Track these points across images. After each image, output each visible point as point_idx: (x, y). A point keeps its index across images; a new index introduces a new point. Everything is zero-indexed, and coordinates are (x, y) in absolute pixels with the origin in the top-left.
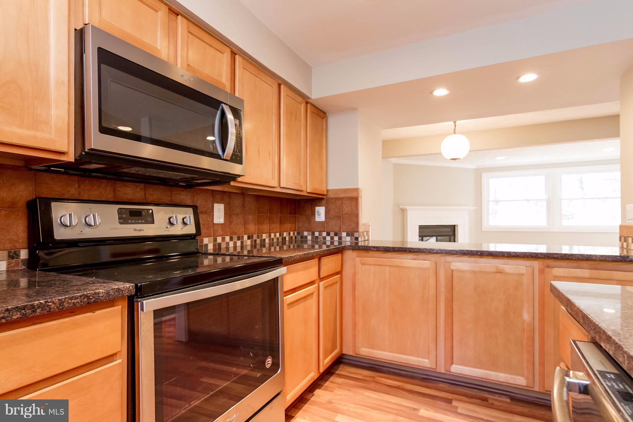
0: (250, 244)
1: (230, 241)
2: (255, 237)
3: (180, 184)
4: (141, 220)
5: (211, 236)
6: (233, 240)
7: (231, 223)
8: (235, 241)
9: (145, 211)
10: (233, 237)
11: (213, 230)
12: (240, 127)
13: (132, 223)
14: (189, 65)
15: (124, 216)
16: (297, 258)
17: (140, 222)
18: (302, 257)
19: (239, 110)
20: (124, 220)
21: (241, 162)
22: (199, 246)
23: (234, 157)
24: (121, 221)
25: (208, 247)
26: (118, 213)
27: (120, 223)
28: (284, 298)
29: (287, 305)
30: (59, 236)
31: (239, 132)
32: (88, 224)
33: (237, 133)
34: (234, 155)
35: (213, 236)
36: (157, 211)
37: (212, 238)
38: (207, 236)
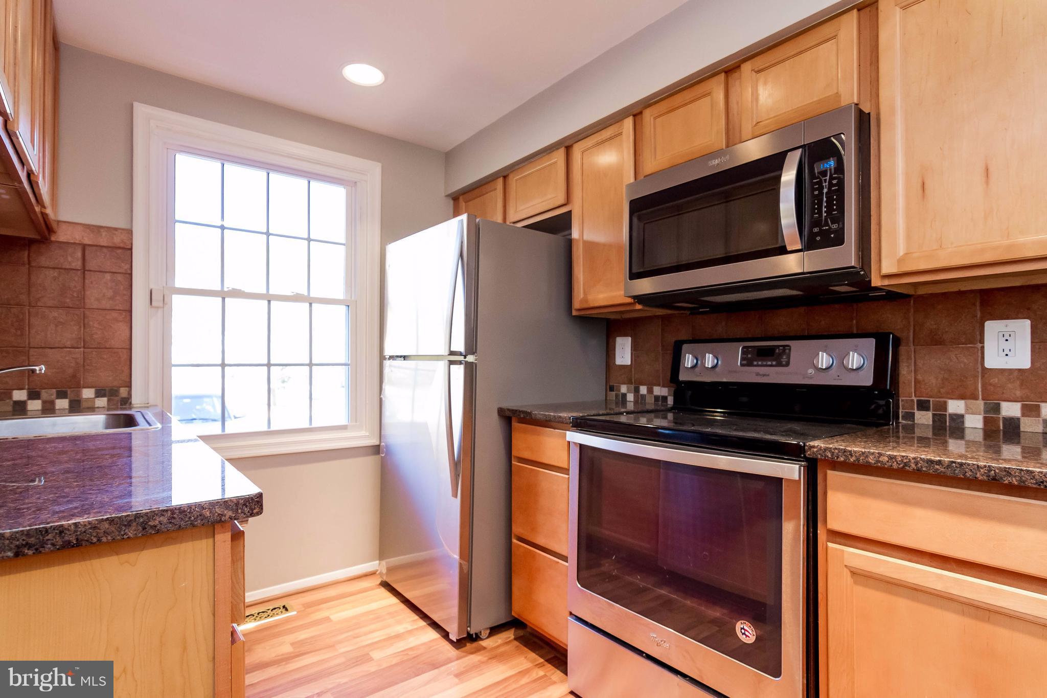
3: (870, 295)
4: (771, 361)
5: (975, 398)
9: (781, 348)
11: (983, 386)
12: (840, 168)
13: (758, 366)
14: (758, 123)
15: (749, 356)
16: (878, 461)
17: (769, 363)
18: (913, 466)
19: (837, 136)
20: (748, 362)
21: (839, 240)
22: (934, 415)
23: (818, 238)
24: (745, 362)
25: (963, 422)
26: (743, 353)
27: (742, 365)
28: (830, 544)
29: (845, 569)
30: (683, 377)
31: (835, 182)
32: (705, 366)
33: (831, 185)
34: (817, 234)
35: (983, 399)
36: (797, 347)
37: (980, 404)
38: (961, 397)
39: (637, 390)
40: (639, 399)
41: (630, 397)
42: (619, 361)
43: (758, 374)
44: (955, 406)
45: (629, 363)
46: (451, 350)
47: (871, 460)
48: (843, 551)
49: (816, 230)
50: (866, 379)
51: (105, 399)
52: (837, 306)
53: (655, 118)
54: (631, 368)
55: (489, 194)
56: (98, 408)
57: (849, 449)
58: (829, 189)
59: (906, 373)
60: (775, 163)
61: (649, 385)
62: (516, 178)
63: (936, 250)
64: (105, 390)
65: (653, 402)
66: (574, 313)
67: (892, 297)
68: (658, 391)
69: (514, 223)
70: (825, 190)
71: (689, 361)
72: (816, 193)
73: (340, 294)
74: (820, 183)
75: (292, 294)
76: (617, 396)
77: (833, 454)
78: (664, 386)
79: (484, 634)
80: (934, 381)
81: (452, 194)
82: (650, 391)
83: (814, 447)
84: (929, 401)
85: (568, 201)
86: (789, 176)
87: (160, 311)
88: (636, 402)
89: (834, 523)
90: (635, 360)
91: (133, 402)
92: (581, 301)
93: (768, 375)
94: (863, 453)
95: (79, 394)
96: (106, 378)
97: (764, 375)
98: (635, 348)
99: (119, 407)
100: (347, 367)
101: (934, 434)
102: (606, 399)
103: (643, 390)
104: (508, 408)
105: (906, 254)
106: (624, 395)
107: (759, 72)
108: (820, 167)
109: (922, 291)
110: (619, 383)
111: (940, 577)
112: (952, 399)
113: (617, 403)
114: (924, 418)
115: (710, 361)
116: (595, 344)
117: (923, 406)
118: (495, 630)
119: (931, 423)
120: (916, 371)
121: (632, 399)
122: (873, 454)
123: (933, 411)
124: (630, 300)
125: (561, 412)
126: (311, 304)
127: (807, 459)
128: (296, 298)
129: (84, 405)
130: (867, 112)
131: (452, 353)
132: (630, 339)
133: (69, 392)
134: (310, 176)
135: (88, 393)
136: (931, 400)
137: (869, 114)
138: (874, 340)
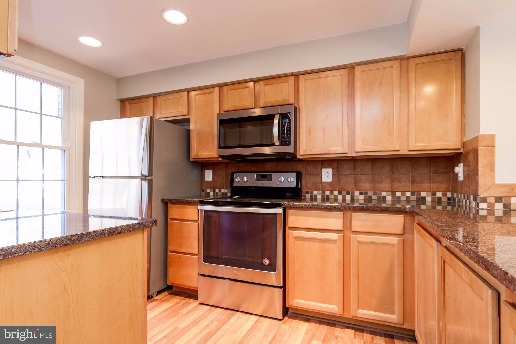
0: (363, 199)
1: (338, 194)
2: (370, 194)
3: (296, 160)
4: (266, 179)
5: (320, 190)
6: (342, 194)
7: (339, 181)
8: (344, 195)
9: (269, 175)
10: (341, 192)
11: (321, 186)
12: (290, 122)
13: (262, 181)
14: (265, 102)
15: (259, 178)
16: (301, 206)
17: (265, 180)
18: (309, 206)
19: (289, 113)
20: (258, 180)
21: (289, 144)
22: (310, 195)
23: (284, 143)
24: (257, 180)
25: (317, 197)
26: (257, 177)
27: (256, 181)
28: (289, 231)
29: (293, 237)
30: (235, 185)
31: (288, 126)
32: (243, 181)
33: (287, 127)
34: (283, 141)
35: (322, 190)
36: (274, 175)
37: (321, 191)
38: (317, 190)
39: (214, 191)
40: (215, 194)
41: (211, 193)
42: (206, 179)
43: (262, 184)
44: (315, 192)
45: (211, 180)
46: (142, 174)
47: (300, 206)
48: (292, 232)
49: (283, 140)
50: (294, 185)
52: (285, 162)
53: (228, 90)
54: (212, 183)
55: (144, 103)
57: (295, 203)
58: (287, 128)
59: (304, 183)
60: (272, 117)
61: (219, 188)
62: (161, 99)
63: (312, 149)
65: (221, 195)
66: (191, 160)
67: (300, 160)
68: (223, 191)
69: (159, 118)
70: (286, 128)
71: (237, 179)
72: (283, 129)
73: (58, 144)
74: (284, 126)
75: (32, 143)
76: (205, 193)
77: (290, 205)
78: (226, 189)
79: (155, 295)
80: (310, 185)
81: (120, 99)
82: (220, 191)
83: (286, 204)
84: (309, 191)
85: (188, 114)
86: (276, 122)
88: (214, 195)
89: (290, 225)
90: (214, 179)
92: (195, 155)
93: (265, 184)
94: (298, 204)
97: (264, 184)
98: (213, 174)
100: (64, 182)
101: (310, 201)
102: (201, 195)
103: (217, 190)
104: (167, 198)
105: (306, 149)
106: (209, 193)
107: (265, 85)
108: (284, 121)
109: (308, 159)
110: (206, 188)
111: (315, 234)
112: (315, 190)
113: (205, 197)
114: (308, 196)
115: (245, 179)
116: (196, 172)
117: (308, 193)
118: (159, 293)
119: (310, 197)
120: (306, 183)
121: (212, 194)
122: (300, 204)
123: (310, 194)
124: (218, 156)
125: (194, 199)
126: (43, 149)
127: (283, 207)
128: (34, 145)
130: (296, 106)
131: (142, 175)
132: (211, 171)
134: (42, 80)
136: (310, 191)
137: (297, 107)
138: (296, 173)
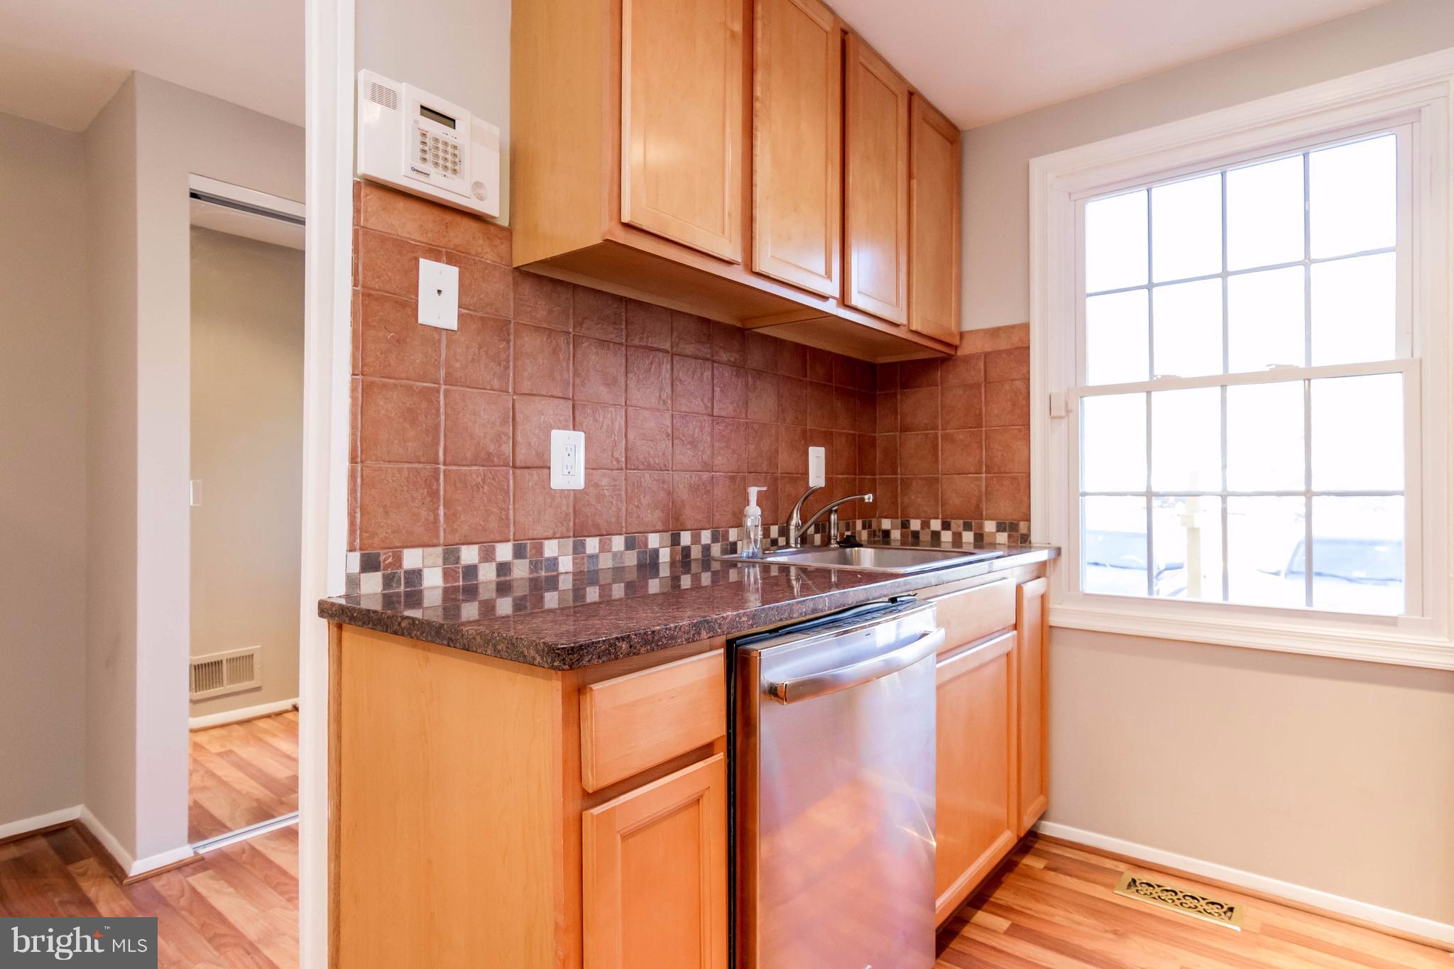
51: (1005, 534)
56: (999, 544)
64: (1005, 523)
87: (1064, 421)
91: (1032, 542)
95: (981, 527)
96: (1006, 508)
99: (1020, 545)
129: (986, 540)
133: (973, 524)
135: (990, 526)
